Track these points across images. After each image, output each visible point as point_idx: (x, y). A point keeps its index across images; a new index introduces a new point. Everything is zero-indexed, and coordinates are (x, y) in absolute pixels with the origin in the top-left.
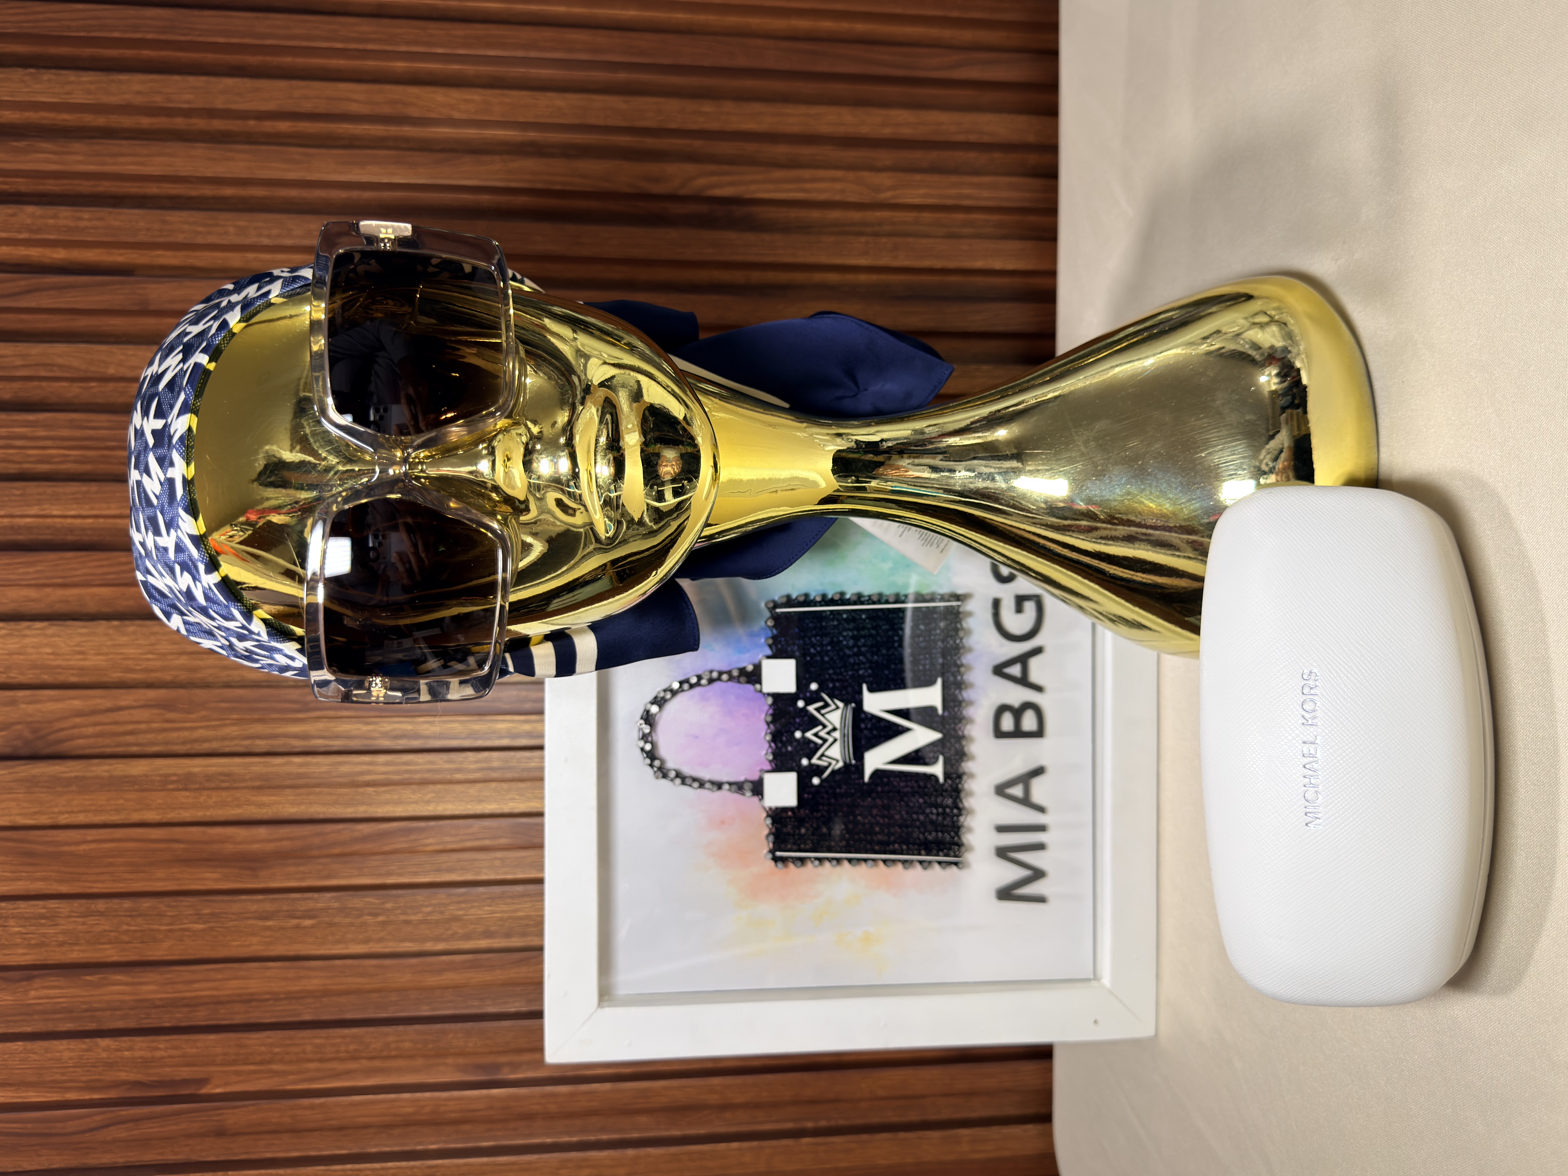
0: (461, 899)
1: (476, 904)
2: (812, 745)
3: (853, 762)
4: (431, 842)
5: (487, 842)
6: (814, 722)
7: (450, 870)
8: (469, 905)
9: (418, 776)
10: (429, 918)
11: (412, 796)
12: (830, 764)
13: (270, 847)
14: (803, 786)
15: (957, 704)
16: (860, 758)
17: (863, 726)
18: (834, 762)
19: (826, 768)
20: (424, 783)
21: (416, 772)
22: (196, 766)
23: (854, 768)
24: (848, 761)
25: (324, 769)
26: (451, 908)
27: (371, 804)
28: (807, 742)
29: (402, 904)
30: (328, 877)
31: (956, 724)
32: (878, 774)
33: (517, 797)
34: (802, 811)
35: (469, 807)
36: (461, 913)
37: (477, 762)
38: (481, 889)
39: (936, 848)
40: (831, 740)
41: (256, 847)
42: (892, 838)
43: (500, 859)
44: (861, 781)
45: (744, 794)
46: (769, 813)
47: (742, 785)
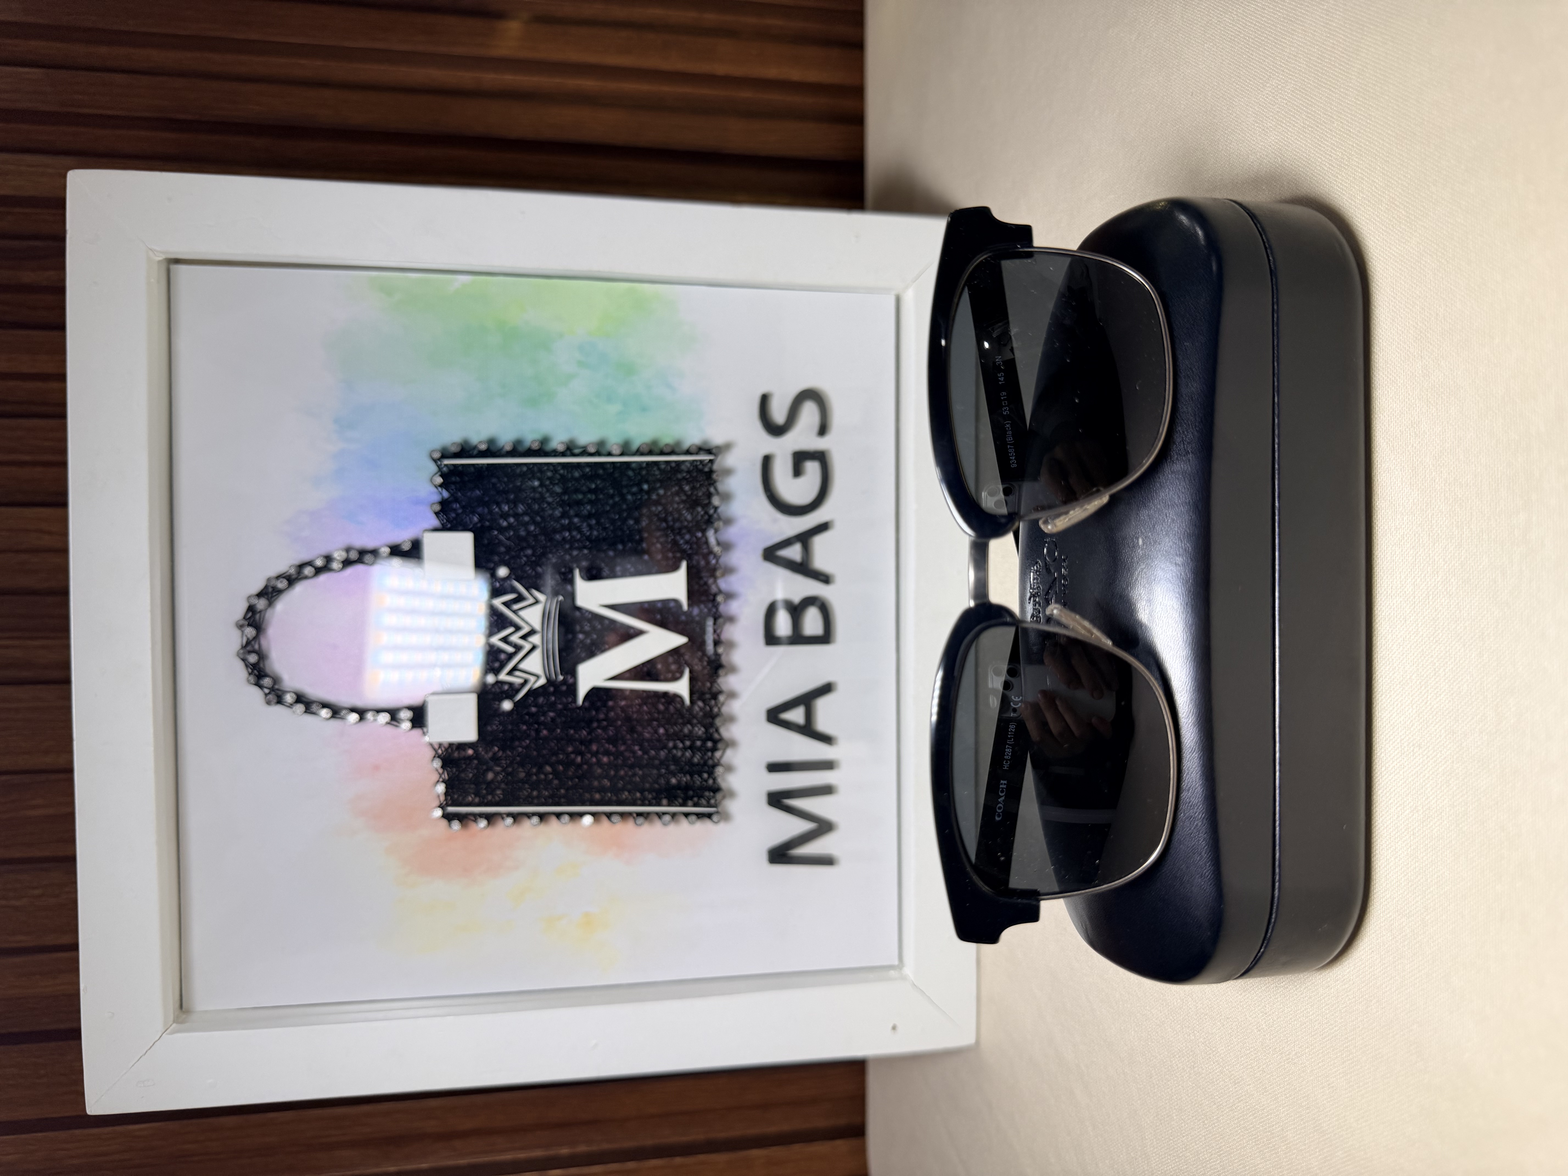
2: (501, 655)
3: (561, 678)
6: (502, 622)
12: (526, 682)
14: (486, 713)
15: (709, 595)
16: (569, 670)
17: (574, 628)
18: (532, 679)
19: (521, 686)
23: (562, 686)
24: (553, 676)
31: (711, 624)
32: (597, 694)
34: (486, 748)
39: (682, 795)
40: (527, 647)
42: (620, 784)
44: (573, 705)
45: (398, 726)
46: (440, 751)
47: (397, 713)
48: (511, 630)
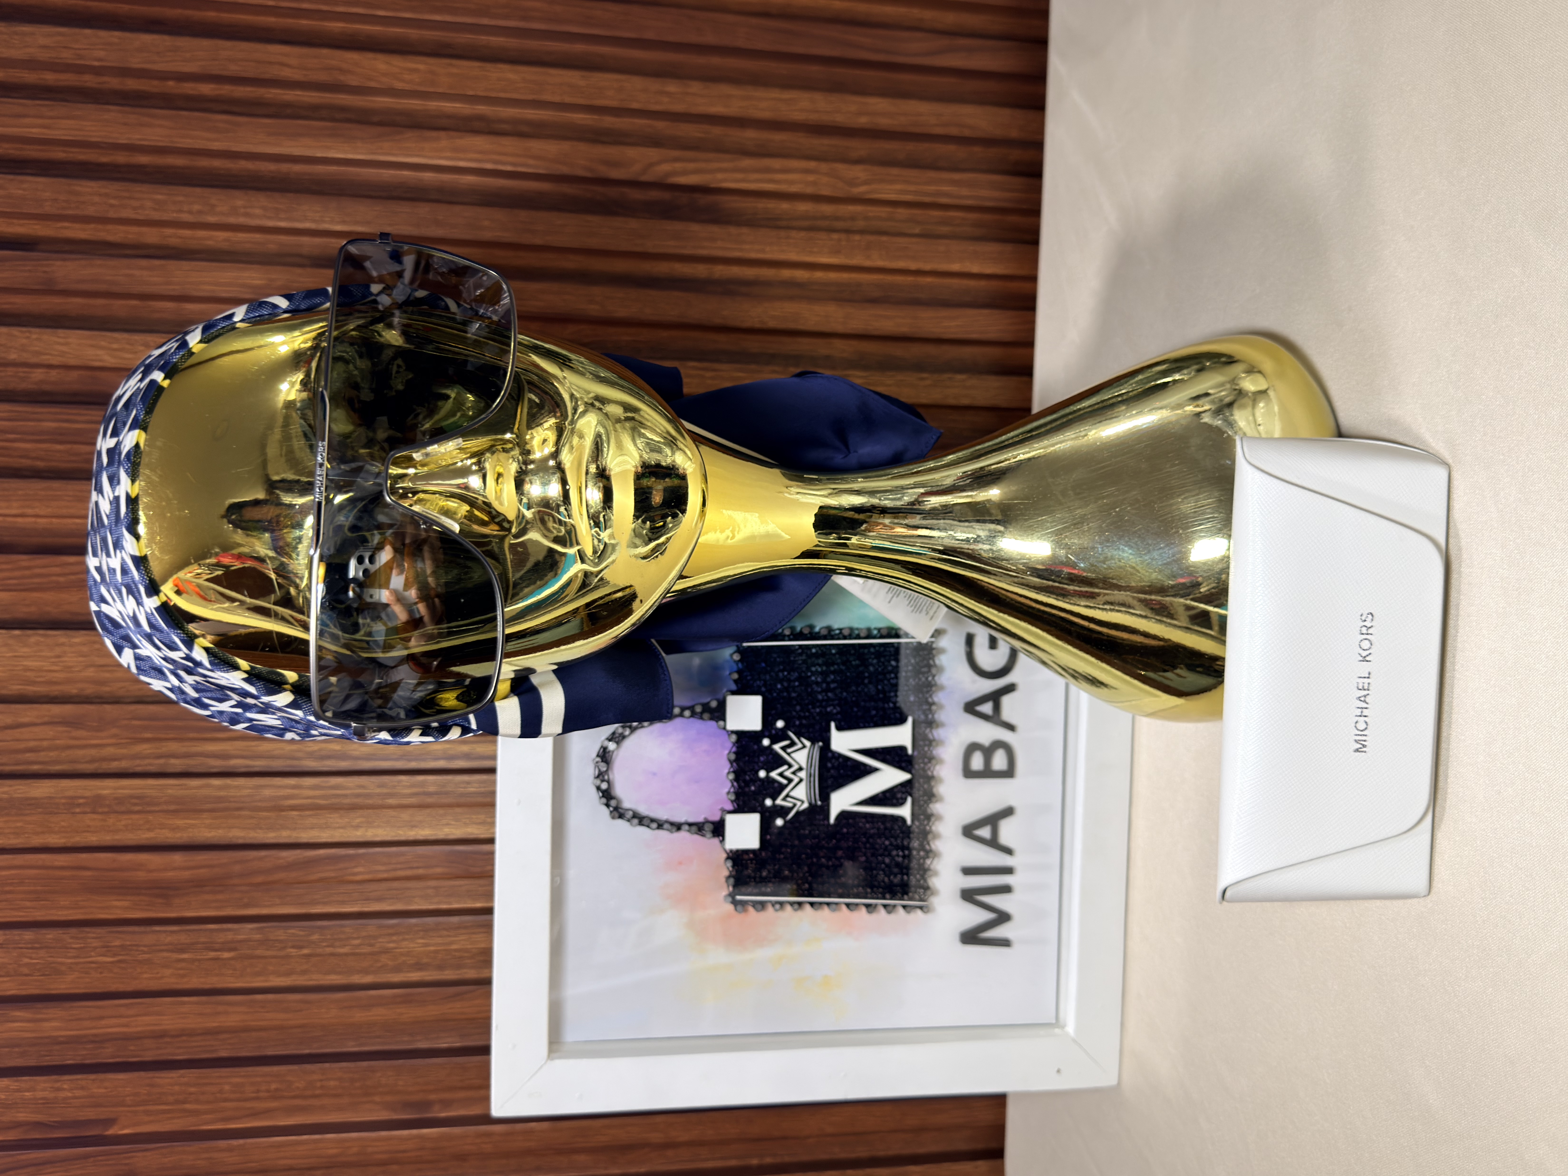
0: (390, 931)
1: (407, 937)
2: (776, 785)
3: (819, 803)
4: (360, 871)
5: (421, 871)
6: (778, 761)
7: (380, 899)
8: (401, 937)
9: (347, 801)
10: (357, 951)
11: (340, 821)
12: (795, 805)
13: (187, 874)
14: (766, 827)
15: (927, 743)
16: (825, 797)
17: (829, 765)
18: (799, 803)
19: (790, 809)
20: (354, 808)
21: (345, 796)
22: (107, 787)
23: (819, 809)
24: (813, 801)
25: (246, 792)
26: (380, 940)
27: (295, 829)
28: (769, 781)
29: (329, 937)
30: (247, 906)
31: (925, 764)
32: (844, 815)
33: (453, 823)
34: (763, 854)
35: (401, 832)
36: (392, 945)
37: (412, 786)
38: (414, 921)
39: (901, 891)
40: (796, 780)
41: (170, 874)
42: (856, 882)
43: (435, 888)
44: (826, 822)
45: (703, 835)
46: (730, 856)
47: (703, 826)
48: (785, 767)
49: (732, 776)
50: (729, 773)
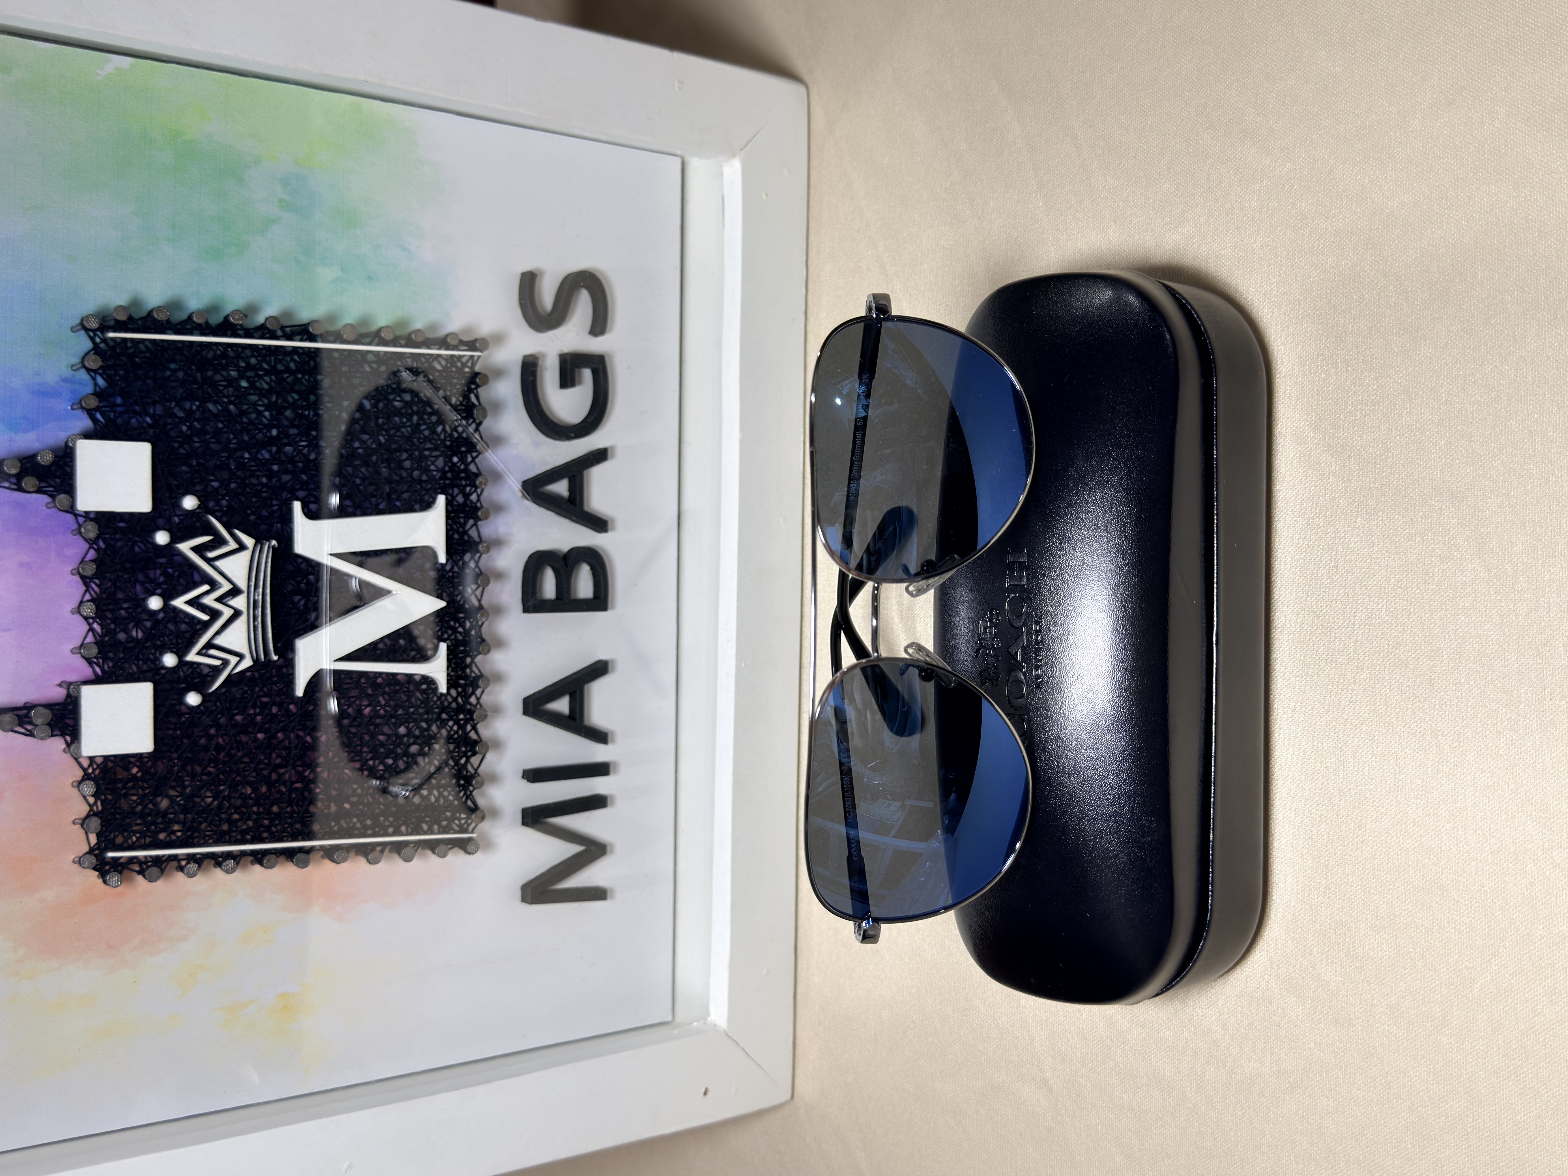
40: (227, 613)
45: (30, 734)
46: (90, 771)
47: (27, 716)
48: (206, 587)
49: (89, 610)
50: (81, 602)
